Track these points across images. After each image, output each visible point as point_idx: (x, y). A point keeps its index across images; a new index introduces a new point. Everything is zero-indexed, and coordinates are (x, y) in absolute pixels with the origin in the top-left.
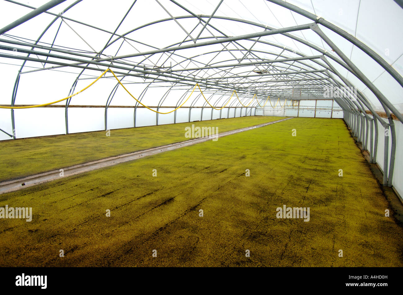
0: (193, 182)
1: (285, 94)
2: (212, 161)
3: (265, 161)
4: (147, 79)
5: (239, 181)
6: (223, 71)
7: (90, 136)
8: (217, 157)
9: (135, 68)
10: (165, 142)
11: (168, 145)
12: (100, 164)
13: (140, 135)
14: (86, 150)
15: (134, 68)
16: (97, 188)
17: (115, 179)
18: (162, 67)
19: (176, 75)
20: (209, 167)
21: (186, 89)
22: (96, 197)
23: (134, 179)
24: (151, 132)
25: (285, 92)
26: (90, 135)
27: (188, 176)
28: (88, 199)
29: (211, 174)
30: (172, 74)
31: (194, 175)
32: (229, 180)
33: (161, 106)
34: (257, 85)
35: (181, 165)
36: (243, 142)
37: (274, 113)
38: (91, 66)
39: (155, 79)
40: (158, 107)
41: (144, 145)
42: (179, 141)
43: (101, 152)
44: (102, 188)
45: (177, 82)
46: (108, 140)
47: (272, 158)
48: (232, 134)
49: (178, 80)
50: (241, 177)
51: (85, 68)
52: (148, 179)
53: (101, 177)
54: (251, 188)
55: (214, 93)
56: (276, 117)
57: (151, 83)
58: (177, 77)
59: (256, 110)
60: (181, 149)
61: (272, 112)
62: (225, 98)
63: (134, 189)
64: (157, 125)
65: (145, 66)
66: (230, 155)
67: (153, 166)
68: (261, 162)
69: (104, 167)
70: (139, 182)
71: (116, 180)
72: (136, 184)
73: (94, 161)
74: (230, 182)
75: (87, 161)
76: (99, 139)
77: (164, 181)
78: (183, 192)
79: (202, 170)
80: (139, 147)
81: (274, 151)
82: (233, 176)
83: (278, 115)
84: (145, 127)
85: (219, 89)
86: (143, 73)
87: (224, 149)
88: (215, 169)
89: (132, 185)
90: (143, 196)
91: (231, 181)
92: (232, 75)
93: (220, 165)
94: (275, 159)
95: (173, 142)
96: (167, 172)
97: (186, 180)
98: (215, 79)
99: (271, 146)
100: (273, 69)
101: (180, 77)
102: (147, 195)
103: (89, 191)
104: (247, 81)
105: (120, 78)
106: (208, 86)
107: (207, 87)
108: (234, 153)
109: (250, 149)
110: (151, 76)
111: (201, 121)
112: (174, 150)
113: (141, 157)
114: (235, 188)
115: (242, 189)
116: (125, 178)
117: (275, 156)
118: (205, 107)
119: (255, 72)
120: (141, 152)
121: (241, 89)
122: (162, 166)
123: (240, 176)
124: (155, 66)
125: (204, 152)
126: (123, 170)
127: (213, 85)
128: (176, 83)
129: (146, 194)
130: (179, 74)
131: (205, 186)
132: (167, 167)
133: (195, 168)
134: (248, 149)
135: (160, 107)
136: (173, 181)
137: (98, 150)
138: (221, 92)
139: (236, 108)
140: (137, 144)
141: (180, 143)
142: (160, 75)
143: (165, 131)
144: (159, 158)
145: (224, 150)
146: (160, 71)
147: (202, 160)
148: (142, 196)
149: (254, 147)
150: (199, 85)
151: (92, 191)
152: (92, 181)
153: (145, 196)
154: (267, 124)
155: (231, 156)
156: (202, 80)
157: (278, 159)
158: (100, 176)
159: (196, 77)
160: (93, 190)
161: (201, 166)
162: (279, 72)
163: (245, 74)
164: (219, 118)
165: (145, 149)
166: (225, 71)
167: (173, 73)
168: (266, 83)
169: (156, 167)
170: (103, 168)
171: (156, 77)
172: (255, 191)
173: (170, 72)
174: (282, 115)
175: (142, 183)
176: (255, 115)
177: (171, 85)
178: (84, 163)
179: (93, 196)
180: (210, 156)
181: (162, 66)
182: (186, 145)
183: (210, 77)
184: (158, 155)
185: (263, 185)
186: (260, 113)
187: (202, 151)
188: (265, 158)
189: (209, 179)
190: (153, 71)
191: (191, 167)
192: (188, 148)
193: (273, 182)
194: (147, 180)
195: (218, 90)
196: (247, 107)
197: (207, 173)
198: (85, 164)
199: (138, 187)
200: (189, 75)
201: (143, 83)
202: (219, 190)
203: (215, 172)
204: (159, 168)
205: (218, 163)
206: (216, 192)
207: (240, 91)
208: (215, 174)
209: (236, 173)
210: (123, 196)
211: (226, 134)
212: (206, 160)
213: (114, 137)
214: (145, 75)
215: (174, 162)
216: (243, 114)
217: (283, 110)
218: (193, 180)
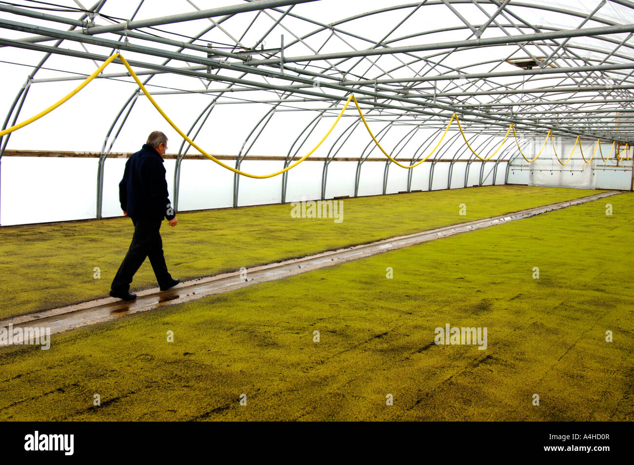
0: (344, 378)
1: (594, 125)
2: (394, 316)
3: (551, 322)
4: (213, 82)
5: (478, 379)
6: (421, 59)
7: (56, 233)
8: (407, 305)
9: (183, 52)
10: (257, 256)
11: (267, 264)
12: (84, 314)
13: (189, 235)
14: (46, 273)
15: (180, 51)
16: (74, 385)
17: (124, 359)
18: (257, 49)
19: (295, 71)
20: (386, 334)
21: (317, 110)
22: (73, 412)
23: (176, 362)
24: (219, 225)
25: (593, 120)
26: (57, 231)
27: (328, 358)
28: (49, 417)
29: (392, 355)
30: (286, 68)
31: (343, 356)
32: (448, 377)
33: (249, 154)
34: (515, 99)
35: (305, 324)
36: (481, 262)
37: (561, 177)
38: (66, 45)
39: (234, 81)
40: (238, 159)
41: (201, 263)
42: (297, 254)
43: (85, 279)
44: (89, 384)
45: (293, 90)
46: (105, 245)
47: (567, 313)
48: (445, 237)
49: (296, 84)
50: (482, 366)
51: (50, 51)
52: (216, 363)
53: (86, 352)
54: (515, 403)
55: (393, 121)
56: (569, 189)
57: (223, 92)
58: (295, 74)
59: (511, 168)
60: (305, 277)
61: (556, 174)
62: (424, 134)
63: (176, 393)
64: (235, 207)
65: (210, 47)
66: (444, 298)
67: (227, 325)
68: (538, 323)
69: (95, 323)
70: (190, 373)
71: (126, 363)
72: (180, 379)
73: (67, 305)
74: (450, 383)
75: (49, 304)
76: (81, 244)
77: (259, 372)
78: (314, 408)
79: (366, 342)
80: (189, 267)
81: (573, 291)
82: (457, 363)
83: (572, 185)
84: (202, 211)
85: (408, 110)
86: (206, 66)
87: (426, 280)
88: (402, 341)
89: (172, 381)
90: (202, 414)
91: (453, 379)
92: (444, 70)
93: (416, 327)
94: (578, 315)
95: (278, 258)
96: (267, 345)
97: (323, 371)
98: (399, 82)
99: (564, 276)
100: (565, 55)
101: (302, 76)
102: (213, 411)
103: (52, 392)
104: (486, 88)
105: (141, 79)
106: (380, 101)
107: (375, 105)
108: (455, 292)
109: (502, 283)
110: (223, 73)
111: (356, 197)
112: (285, 280)
113: (193, 297)
114: (467, 402)
115: (489, 406)
116: (152, 359)
117: (579, 306)
118: (367, 159)
119: (512, 63)
120: (194, 282)
121: (469, 110)
122: (252, 325)
123: (478, 365)
124: (235, 47)
125: (368, 289)
126: (145, 335)
127: (392, 98)
128: (288, 93)
129: (211, 408)
130: (300, 68)
131: (379, 393)
132: (267, 329)
133: (347, 336)
134: (494, 283)
135: (246, 158)
136: (286, 372)
137: (78, 275)
138: (412, 118)
139: (452, 161)
140: (183, 260)
141: (298, 258)
142: (247, 72)
143: (255, 223)
144: (243, 303)
145: (427, 284)
146: (251, 59)
147: (364, 313)
148: (199, 415)
149: (511, 275)
150: (357, 98)
151: (62, 395)
152: (62, 365)
153: (207, 413)
154: (543, 211)
155: (447, 303)
156: (362, 85)
157: (585, 315)
158: (85, 349)
159: (349, 77)
160: (63, 392)
161: (363, 331)
162: (581, 63)
163: (484, 70)
164: (406, 190)
165: (205, 274)
166: (426, 60)
167: (287, 65)
168: (541, 94)
169: (235, 329)
170: (90, 326)
171: (236, 75)
172: (528, 413)
173: (278, 63)
174: (585, 184)
175: (199, 374)
176: (506, 184)
177: (278, 99)
178: (40, 311)
179: (64, 410)
180: (387, 299)
181: (256, 46)
182: (319, 267)
183: (386, 78)
184: (242, 295)
185: (550, 395)
186: (520, 176)
187: (364, 286)
188: (548, 311)
189: (389, 369)
190: (232, 60)
191: (334, 332)
192: (323, 276)
193: (579, 386)
194: (211, 367)
195: (403, 112)
196: (483, 162)
197: (381, 351)
198: (43, 313)
199: (188, 387)
200: (327, 70)
201: (202, 92)
202: (420, 405)
203: (405, 348)
204: (245, 331)
205: (411, 321)
206: (412, 411)
207: (466, 117)
208: (406, 355)
209: (467, 355)
210: (145, 411)
211: (429, 236)
212: (377, 313)
213: (119, 239)
214: (209, 71)
215: (286, 316)
216: (473, 181)
217: (588, 172)
218: (343, 370)
